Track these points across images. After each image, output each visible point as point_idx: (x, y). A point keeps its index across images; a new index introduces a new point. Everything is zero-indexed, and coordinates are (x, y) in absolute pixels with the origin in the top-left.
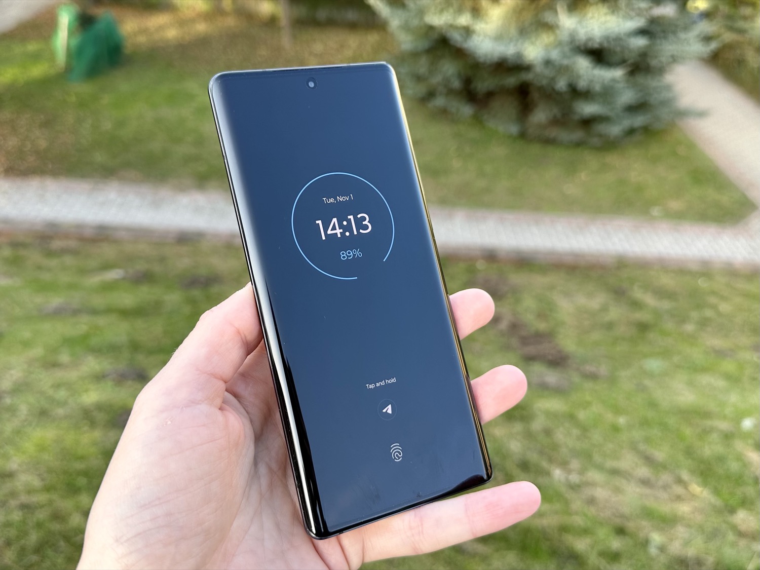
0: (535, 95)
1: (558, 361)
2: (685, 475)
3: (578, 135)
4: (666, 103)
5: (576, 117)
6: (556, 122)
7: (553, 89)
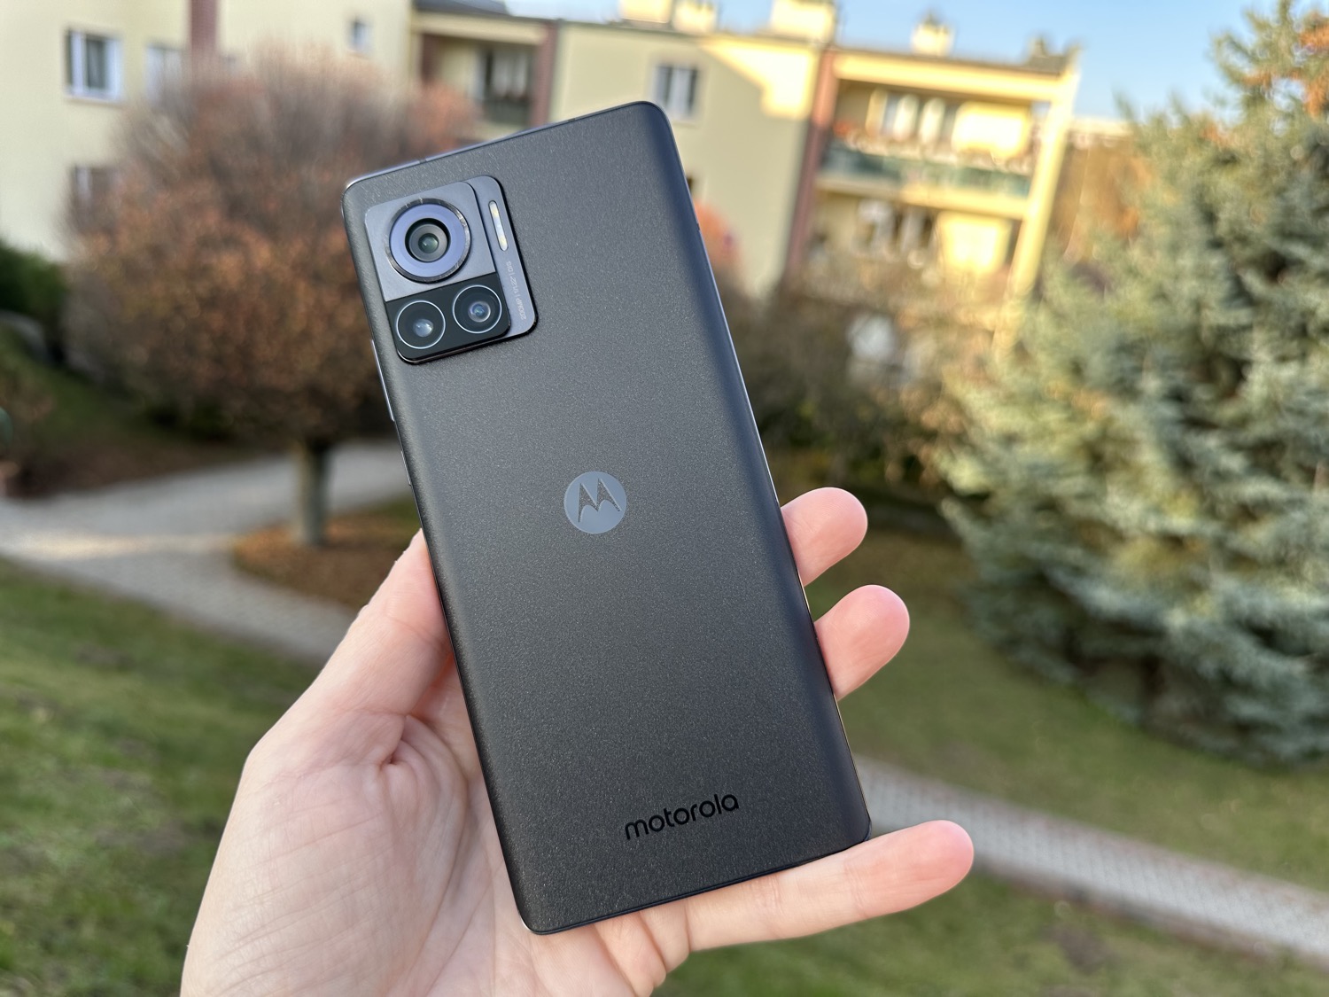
0: (1167, 675)
5: (1228, 717)
6: (1195, 717)
7: (1195, 672)
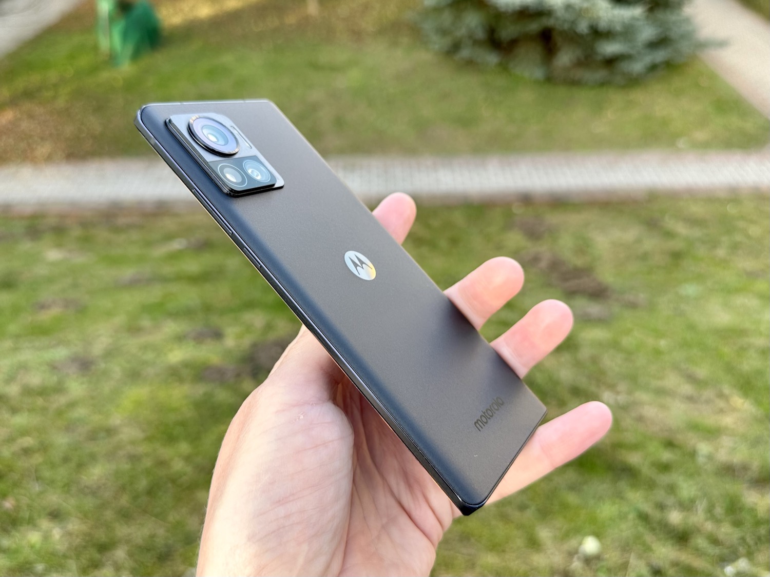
0: (558, 40)
1: (599, 293)
2: (727, 390)
3: (601, 74)
4: (687, 36)
5: (599, 58)
6: (580, 64)
7: (575, 33)
